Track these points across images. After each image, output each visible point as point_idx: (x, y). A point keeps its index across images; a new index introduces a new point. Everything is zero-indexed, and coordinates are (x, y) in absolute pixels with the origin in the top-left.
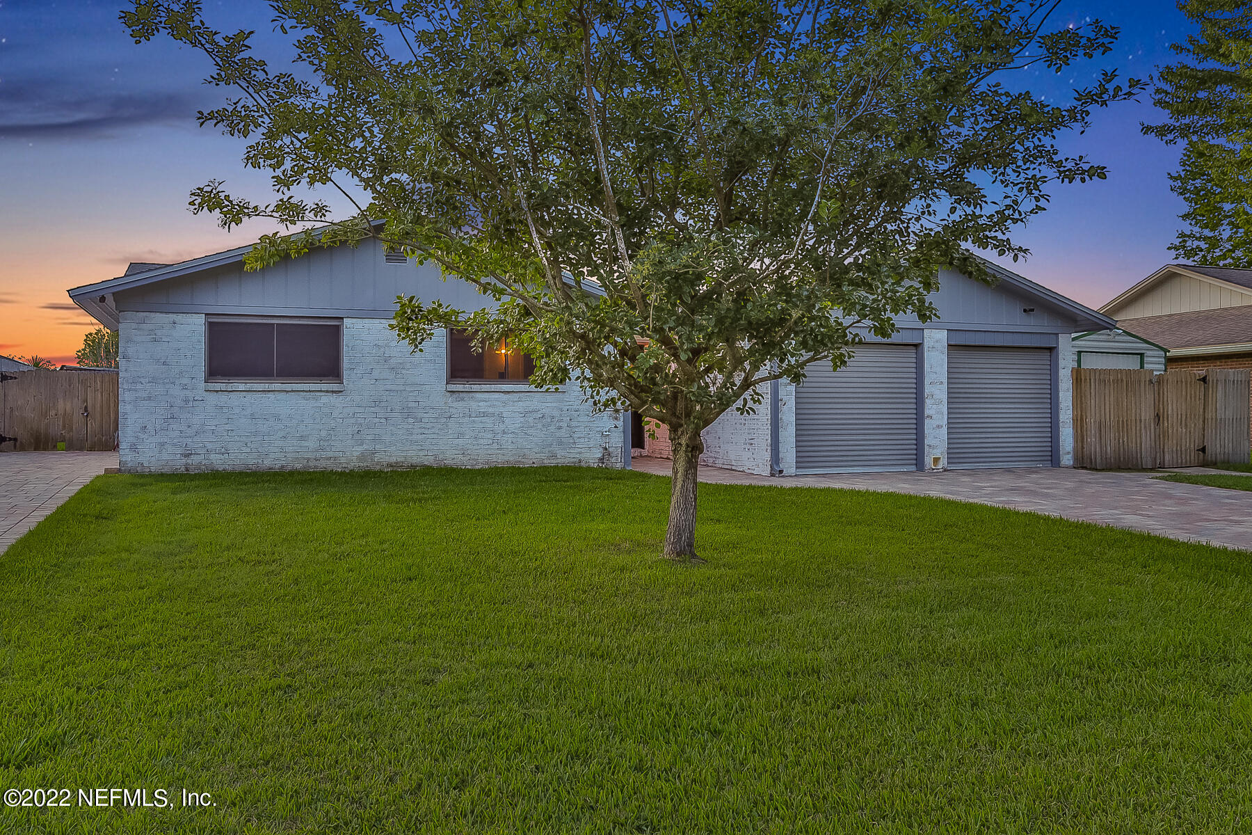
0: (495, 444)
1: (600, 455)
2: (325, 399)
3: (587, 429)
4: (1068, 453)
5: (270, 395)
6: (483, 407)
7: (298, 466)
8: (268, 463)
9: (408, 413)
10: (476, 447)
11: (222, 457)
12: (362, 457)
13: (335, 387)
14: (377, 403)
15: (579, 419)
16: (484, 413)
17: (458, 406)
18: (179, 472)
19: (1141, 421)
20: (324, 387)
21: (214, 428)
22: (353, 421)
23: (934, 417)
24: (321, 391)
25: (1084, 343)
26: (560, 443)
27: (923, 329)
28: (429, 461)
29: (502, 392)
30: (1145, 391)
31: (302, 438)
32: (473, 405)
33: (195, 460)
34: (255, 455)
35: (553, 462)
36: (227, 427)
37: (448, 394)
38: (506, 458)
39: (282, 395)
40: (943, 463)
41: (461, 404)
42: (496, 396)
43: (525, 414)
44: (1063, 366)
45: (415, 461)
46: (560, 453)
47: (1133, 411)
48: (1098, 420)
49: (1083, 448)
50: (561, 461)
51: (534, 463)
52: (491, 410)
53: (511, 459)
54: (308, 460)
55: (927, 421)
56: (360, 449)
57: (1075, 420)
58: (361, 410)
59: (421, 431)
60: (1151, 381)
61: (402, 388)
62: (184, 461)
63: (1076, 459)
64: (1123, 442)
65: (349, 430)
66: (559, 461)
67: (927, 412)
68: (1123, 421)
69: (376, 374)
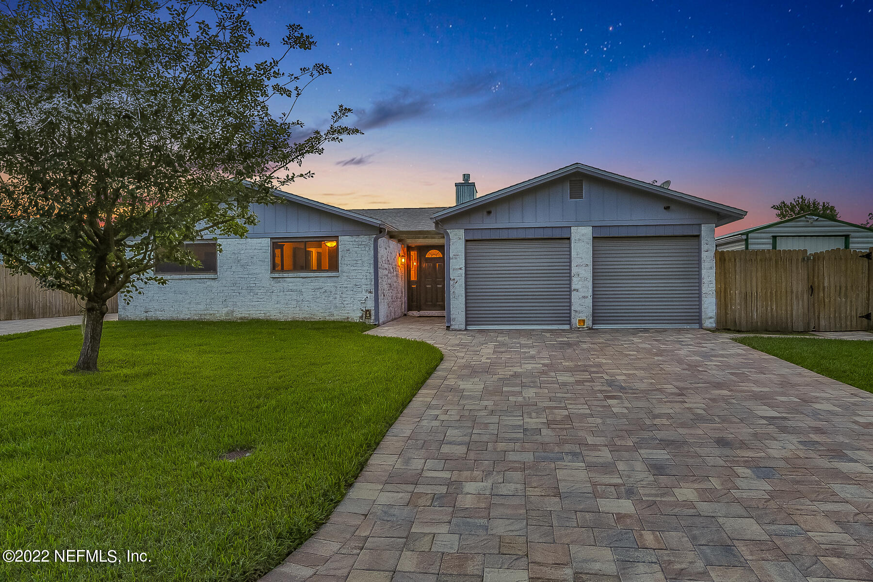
0: (298, 308)
1: (360, 315)
2: (209, 283)
3: (352, 299)
4: (711, 318)
5: (183, 281)
6: (291, 286)
7: (196, 318)
8: (182, 316)
9: (250, 290)
10: (287, 309)
11: (162, 313)
12: (227, 314)
13: (212, 276)
14: (234, 284)
15: (347, 293)
16: (291, 289)
17: (277, 286)
18: (143, 320)
19: (792, 292)
20: (207, 276)
21: (158, 298)
22: (222, 294)
23: (580, 290)
24: (206, 279)
25: (778, 229)
26: (336, 307)
27: (571, 227)
28: (261, 316)
29: (301, 277)
30: (797, 268)
31: (198, 303)
32: (285, 285)
33: (150, 314)
34: (176, 312)
35: (332, 318)
36: (164, 298)
37: (272, 279)
38: (304, 316)
39: (188, 281)
40: (589, 323)
41: (278, 284)
42: (298, 279)
43: (315, 290)
44: (706, 249)
45: (255, 316)
46: (335, 313)
47: (784, 284)
48: (743, 291)
49: (726, 313)
50: (336, 317)
51: (320, 319)
52: (295, 288)
53: (307, 316)
54: (201, 315)
55: (574, 294)
56: (226, 310)
57: (718, 293)
58: (227, 288)
59: (257, 300)
60: (803, 259)
61: (247, 276)
62: (145, 314)
63: (718, 322)
64: (772, 309)
65: (221, 300)
66: (335, 318)
67: (574, 287)
68: (771, 293)
69: (234, 268)
